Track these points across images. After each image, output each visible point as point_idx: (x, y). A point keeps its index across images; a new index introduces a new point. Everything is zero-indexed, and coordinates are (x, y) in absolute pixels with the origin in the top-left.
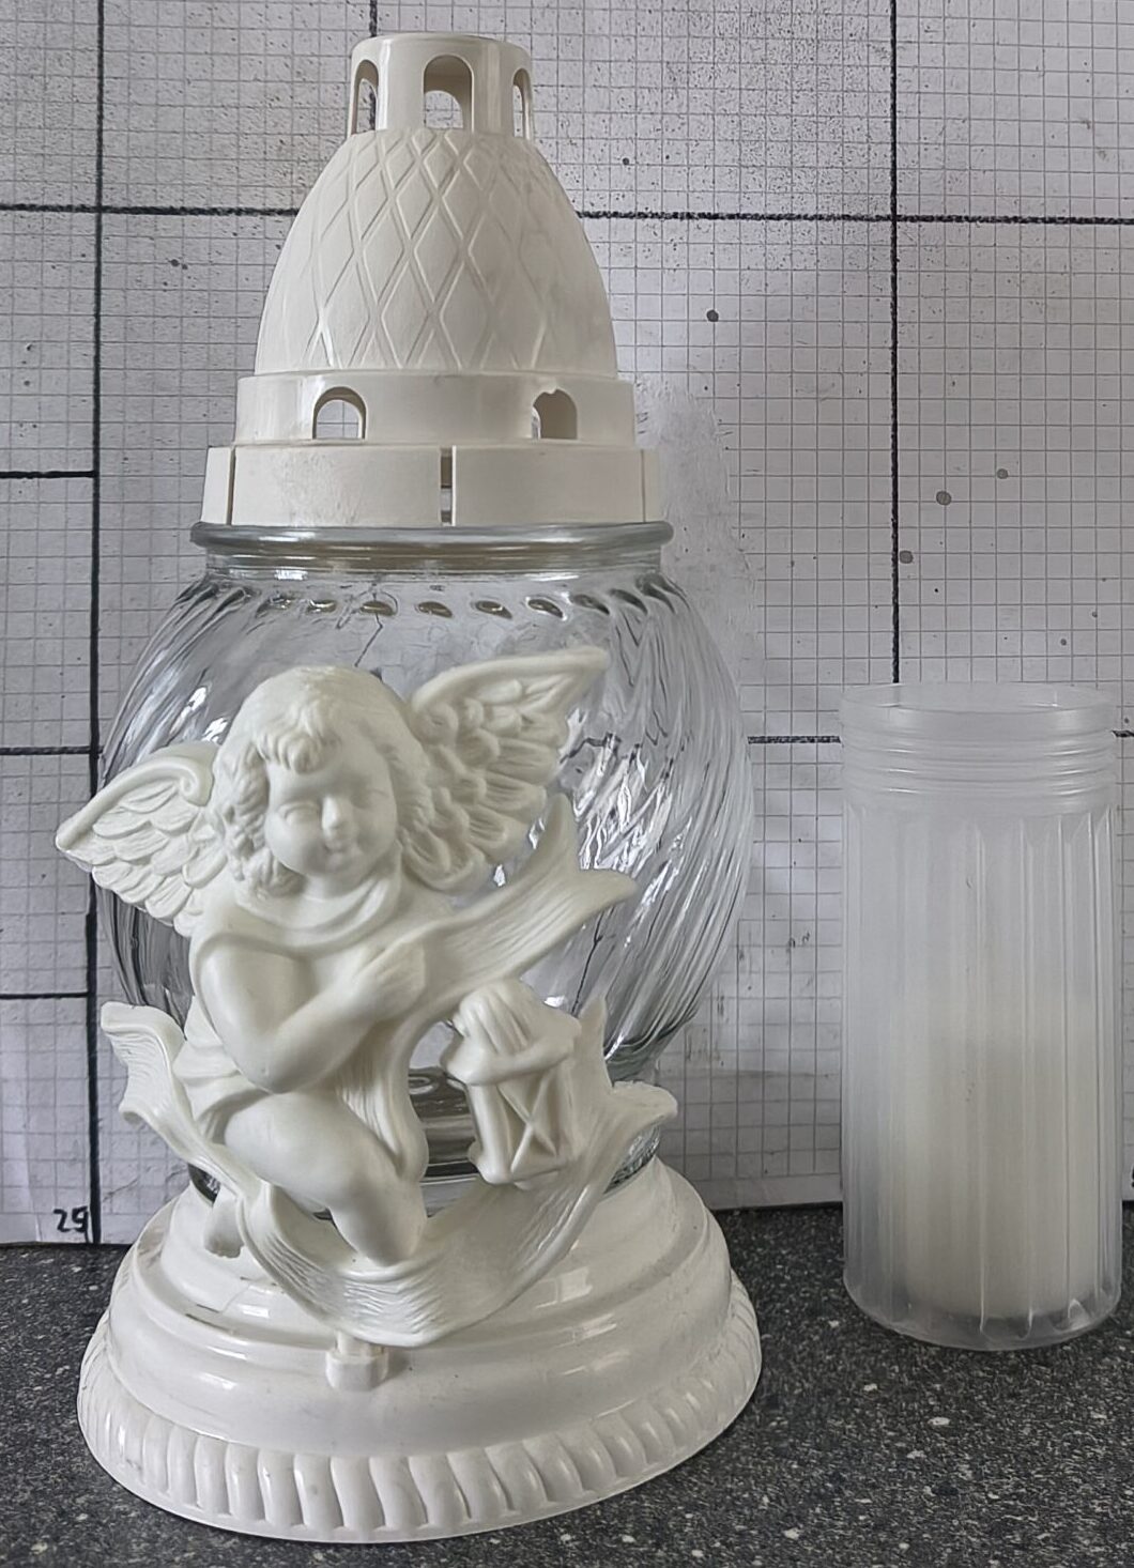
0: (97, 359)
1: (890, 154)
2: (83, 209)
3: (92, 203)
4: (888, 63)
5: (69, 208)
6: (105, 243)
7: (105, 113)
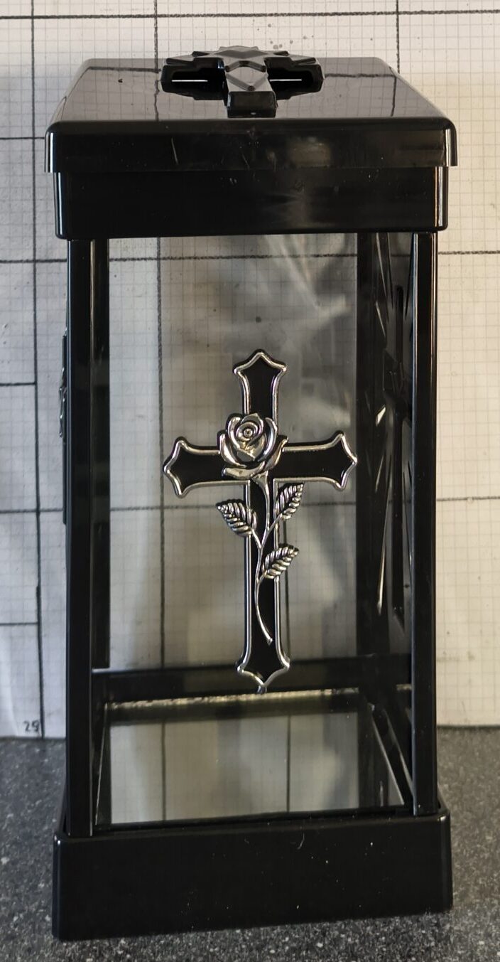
2: (27, 261)
3: (31, 257)
6: (37, 277)
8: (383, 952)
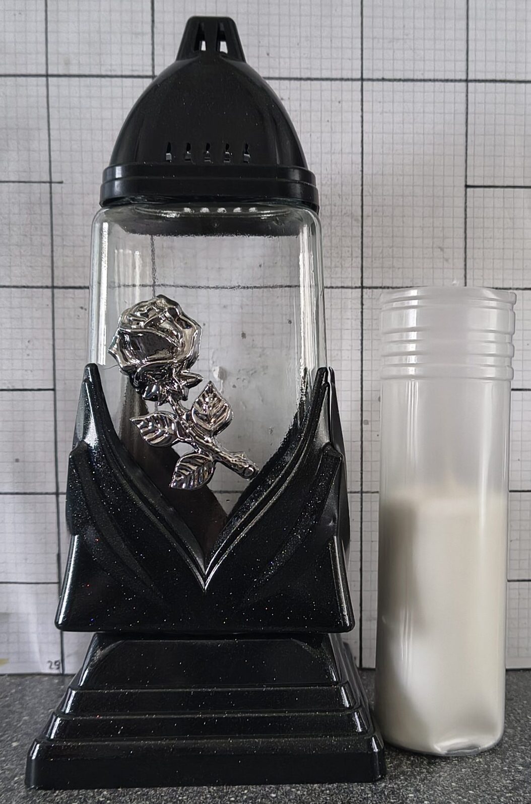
0: (54, 346)
1: (360, 262)
2: (47, 287)
3: (50, 284)
4: (360, 225)
5: (42, 287)
6: (55, 300)
7: (54, 249)
8: (327, 800)
